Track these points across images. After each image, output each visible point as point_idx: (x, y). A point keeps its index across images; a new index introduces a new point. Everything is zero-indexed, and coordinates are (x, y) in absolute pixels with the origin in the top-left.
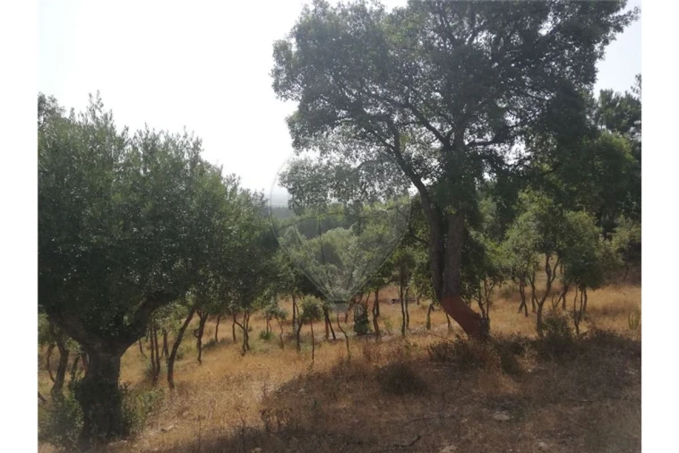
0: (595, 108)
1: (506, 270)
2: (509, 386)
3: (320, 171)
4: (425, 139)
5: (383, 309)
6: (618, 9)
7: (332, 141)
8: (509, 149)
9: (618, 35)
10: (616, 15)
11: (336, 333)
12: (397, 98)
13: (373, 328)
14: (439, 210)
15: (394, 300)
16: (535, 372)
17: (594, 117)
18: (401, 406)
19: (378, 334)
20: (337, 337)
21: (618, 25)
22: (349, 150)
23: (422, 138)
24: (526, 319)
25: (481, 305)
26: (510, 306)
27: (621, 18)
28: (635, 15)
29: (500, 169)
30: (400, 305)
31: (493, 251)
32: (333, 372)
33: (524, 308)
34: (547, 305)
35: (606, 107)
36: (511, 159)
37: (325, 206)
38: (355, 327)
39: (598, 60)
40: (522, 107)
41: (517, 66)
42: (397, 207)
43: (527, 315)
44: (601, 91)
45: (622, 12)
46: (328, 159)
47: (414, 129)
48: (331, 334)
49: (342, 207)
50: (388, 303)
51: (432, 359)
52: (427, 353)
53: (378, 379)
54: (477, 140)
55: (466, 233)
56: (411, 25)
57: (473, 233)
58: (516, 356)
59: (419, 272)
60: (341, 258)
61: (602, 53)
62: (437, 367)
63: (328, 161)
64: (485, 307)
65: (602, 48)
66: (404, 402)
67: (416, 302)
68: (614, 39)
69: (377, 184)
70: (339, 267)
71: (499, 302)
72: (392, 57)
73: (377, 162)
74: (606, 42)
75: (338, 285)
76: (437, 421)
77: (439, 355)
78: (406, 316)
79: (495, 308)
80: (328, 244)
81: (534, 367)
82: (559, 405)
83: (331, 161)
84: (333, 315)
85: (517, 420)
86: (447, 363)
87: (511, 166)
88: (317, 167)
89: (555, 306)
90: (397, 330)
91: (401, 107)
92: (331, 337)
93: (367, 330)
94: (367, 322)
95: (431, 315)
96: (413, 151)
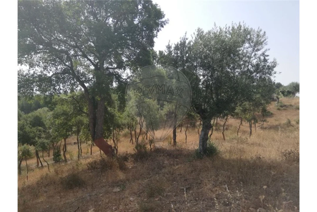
0: (157, 58)
1: (124, 125)
2: (121, 175)
3: (29, 77)
4: (87, 64)
5: (69, 148)
6: (162, 18)
7: (37, 61)
8: (124, 72)
9: (162, 28)
10: (161, 20)
11: (43, 163)
12: (72, 43)
13: (63, 158)
14: (93, 98)
15: (75, 143)
16: (132, 168)
17: (157, 61)
18: (71, 194)
19: (66, 161)
20: (43, 165)
21: (162, 25)
22: (46, 66)
23: (85, 64)
24: (132, 145)
25: (114, 141)
26: (127, 140)
27: (162, 22)
28: (168, 22)
29: (120, 80)
30: (77, 145)
31: (119, 117)
32: (37, 184)
33: (132, 141)
34: (140, 138)
35: (161, 58)
36: (124, 76)
37: (33, 96)
38: (53, 158)
39: (155, 37)
40: (128, 54)
41: (125, 35)
42: (73, 97)
43: (133, 143)
44: (159, 51)
45: (163, 20)
46: (34, 70)
47: (81, 59)
48: (40, 164)
49: (43, 96)
50: (72, 145)
51: (88, 169)
52: (86, 166)
53: (62, 183)
54: (110, 67)
55: (106, 109)
56: (77, 8)
57: (109, 109)
58: (125, 162)
59: (84, 128)
60: (45, 123)
61: (157, 35)
62: (91, 172)
63: (34, 72)
64: (116, 141)
65: (157, 33)
66: (73, 192)
67: (86, 143)
68: (161, 30)
69: (61, 85)
70: (44, 128)
71: (122, 139)
72: (68, 22)
73: (61, 74)
74: (158, 31)
75: (43, 138)
76: (88, 198)
77: (92, 167)
78: (80, 150)
79: (120, 142)
80: (37, 117)
81: (132, 166)
82: (140, 180)
83: (36, 72)
84: (40, 154)
85: (123, 190)
86: (96, 170)
87: (124, 79)
88: (27, 74)
89: (143, 139)
90: (75, 157)
91: (74, 47)
92: (40, 165)
93: (60, 159)
94: (60, 155)
95: (92, 149)
96: (81, 69)
